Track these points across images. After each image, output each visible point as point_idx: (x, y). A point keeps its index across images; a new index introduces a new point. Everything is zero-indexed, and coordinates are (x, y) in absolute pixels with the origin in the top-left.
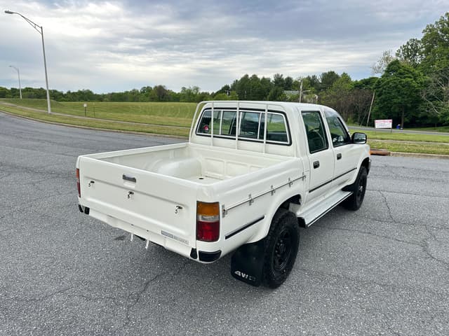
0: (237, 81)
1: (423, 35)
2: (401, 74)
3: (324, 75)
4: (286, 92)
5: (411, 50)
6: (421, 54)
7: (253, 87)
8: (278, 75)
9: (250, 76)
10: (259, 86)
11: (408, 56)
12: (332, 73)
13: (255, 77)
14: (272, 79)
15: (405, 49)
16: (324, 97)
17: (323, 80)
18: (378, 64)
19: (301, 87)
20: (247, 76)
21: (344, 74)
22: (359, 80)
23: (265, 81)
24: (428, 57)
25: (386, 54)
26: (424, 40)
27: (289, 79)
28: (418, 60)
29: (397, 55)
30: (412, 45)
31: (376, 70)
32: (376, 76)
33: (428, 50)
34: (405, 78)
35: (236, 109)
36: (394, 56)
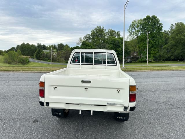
0: (19, 45)
1: (91, 33)
2: (87, 45)
3: (59, 44)
4: (43, 51)
5: (88, 37)
6: (91, 39)
7: (28, 48)
8: (39, 44)
9: (25, 44)
10: (31, 48)
11: (87, 39)
12: (61, 44)
13: (28, 44)
14: (36, 45)
15: (86, 37)
16: (60, 53)
17: (58, 47)
18: (78, 42)
19: (52, 49)
20: (24, 43)
21: (66, 45)
22: (73, 47)
23: (33, 46)
24: (93, 40)
25: (80, 38)
26: (92, 34)
27: (44, 46)
28: (90, 41)
29: (84, 39)
30: (88, 36)
31: (78, 44)
32: (78, 46)
33: (93, 38)
34: (88, 47)
35: (93, 52)
36: (83, 39)
